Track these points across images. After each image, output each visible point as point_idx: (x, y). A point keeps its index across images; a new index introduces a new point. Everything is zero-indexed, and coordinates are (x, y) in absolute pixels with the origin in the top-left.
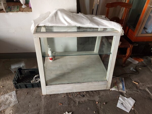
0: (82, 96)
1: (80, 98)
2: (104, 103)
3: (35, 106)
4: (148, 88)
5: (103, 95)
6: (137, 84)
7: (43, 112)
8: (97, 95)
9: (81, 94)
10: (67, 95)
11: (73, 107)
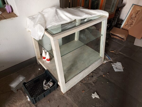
0: (92, 77)
1: (91, 79)
2: (108, 74)
3: (67, 106)
4: (120, 51)
5: (103, 69)
6: (113, 52)
7: (76, 106)
8: (100, 71)
9: (90, 76)
10: (81, 82)
11: (93, 88)
